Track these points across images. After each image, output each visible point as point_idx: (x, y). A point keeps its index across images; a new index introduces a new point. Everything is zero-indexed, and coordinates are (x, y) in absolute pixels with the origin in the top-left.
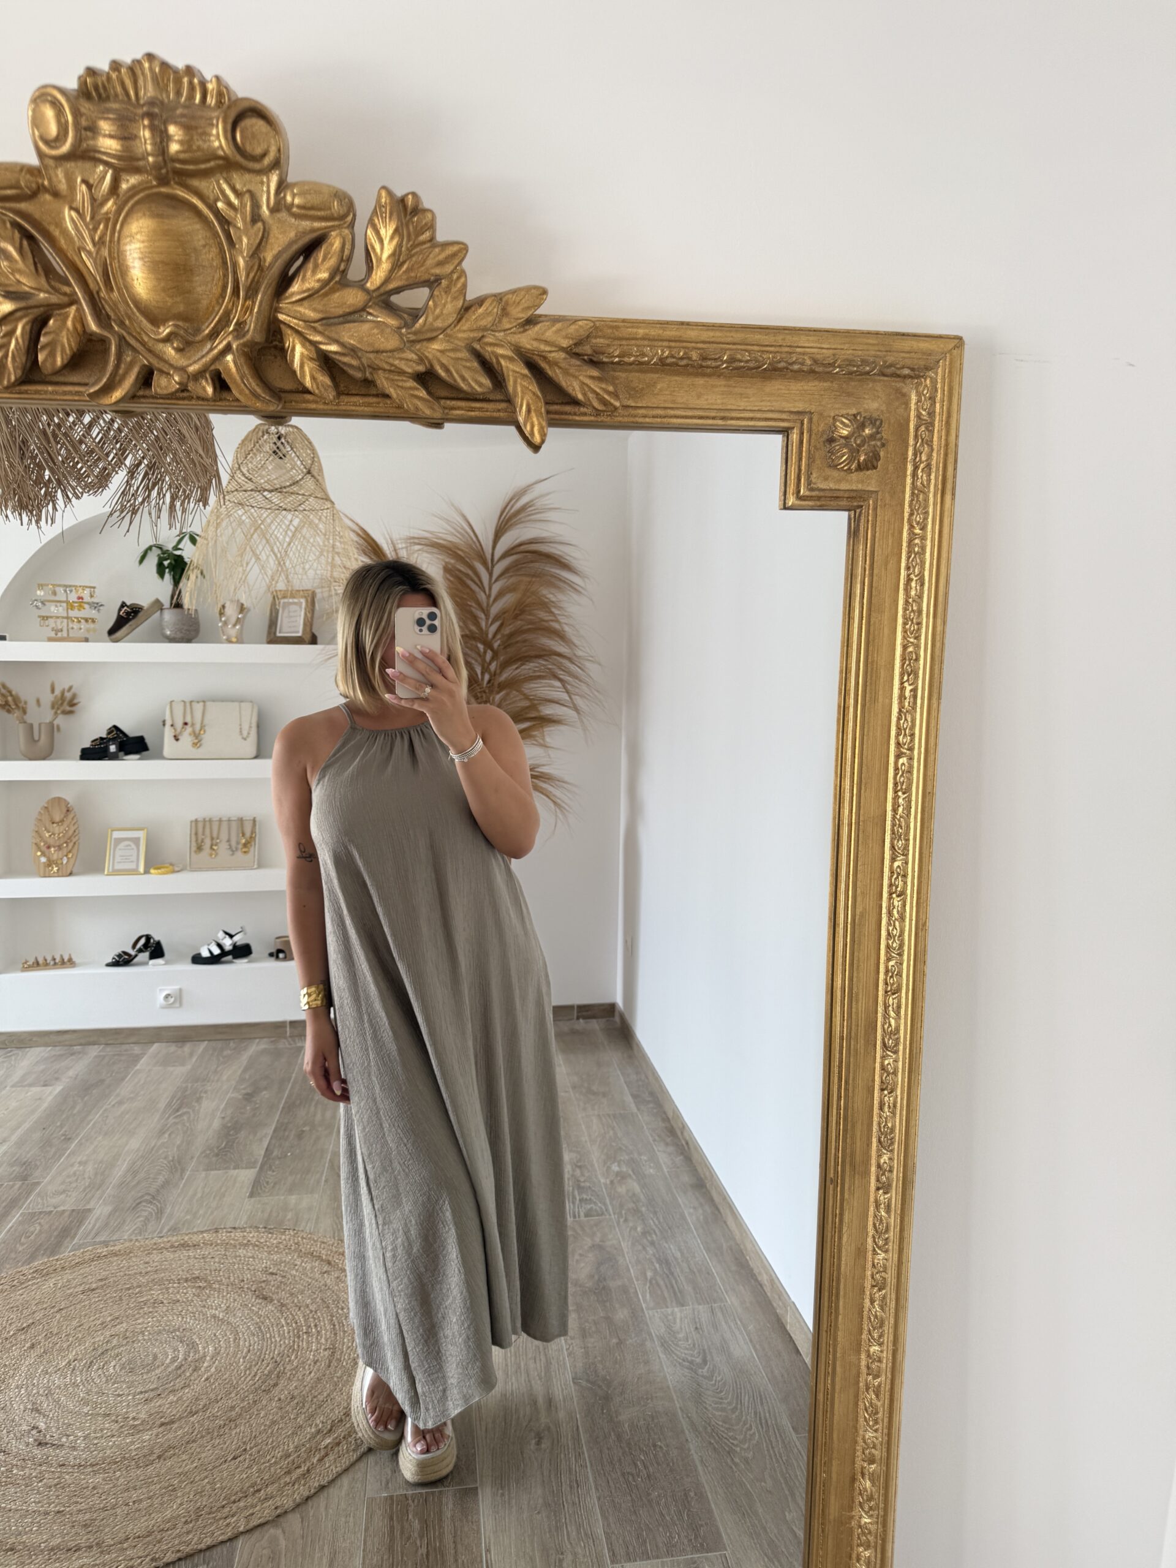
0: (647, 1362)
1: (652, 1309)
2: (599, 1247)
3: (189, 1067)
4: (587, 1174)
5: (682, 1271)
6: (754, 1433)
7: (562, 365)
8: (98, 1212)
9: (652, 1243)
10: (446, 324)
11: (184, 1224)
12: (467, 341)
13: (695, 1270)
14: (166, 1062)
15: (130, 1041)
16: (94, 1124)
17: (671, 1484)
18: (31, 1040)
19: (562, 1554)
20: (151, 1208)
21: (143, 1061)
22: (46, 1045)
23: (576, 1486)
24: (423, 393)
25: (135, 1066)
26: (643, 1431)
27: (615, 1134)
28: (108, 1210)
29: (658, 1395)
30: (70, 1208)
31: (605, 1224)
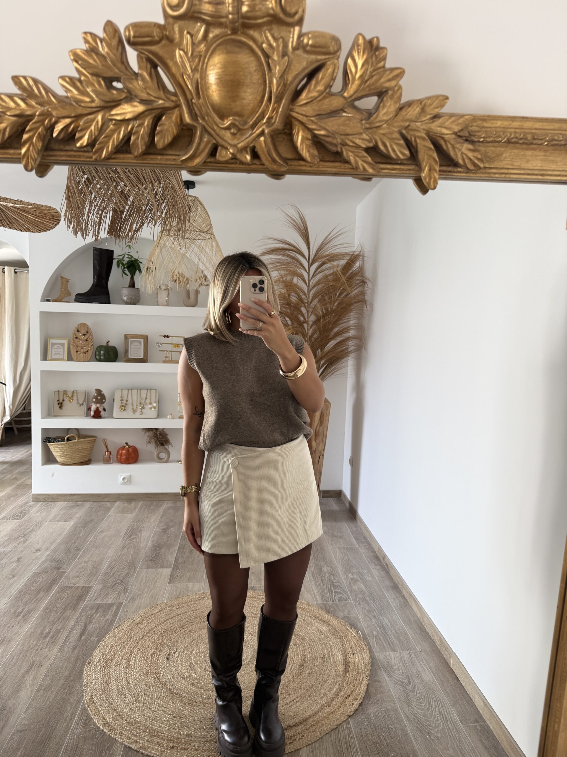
3: (134, 514)
4: (337, 579)
5: (391, 632)
6: (439, 724)
7: (452, 143)
8: (95, 588)
9: (374, 617)
10: (389, 117)
11: (137, 596)
12: (399, 128)
13: (398, 632)
14: (123, 511)
15: (105, 500)
16: (90, 542)
17: (400, 749)
18: (58, 498)
20: (121, 587)
21: (111, 511)
22: (65, 501)
23: (349, 748)
24: (369, 159)
25: (109, 513)
26: (382, 719)
27: (349, 558)
28: (100, 586)
29: (387, 699)
30: (81, 586)
31: (349, 605)
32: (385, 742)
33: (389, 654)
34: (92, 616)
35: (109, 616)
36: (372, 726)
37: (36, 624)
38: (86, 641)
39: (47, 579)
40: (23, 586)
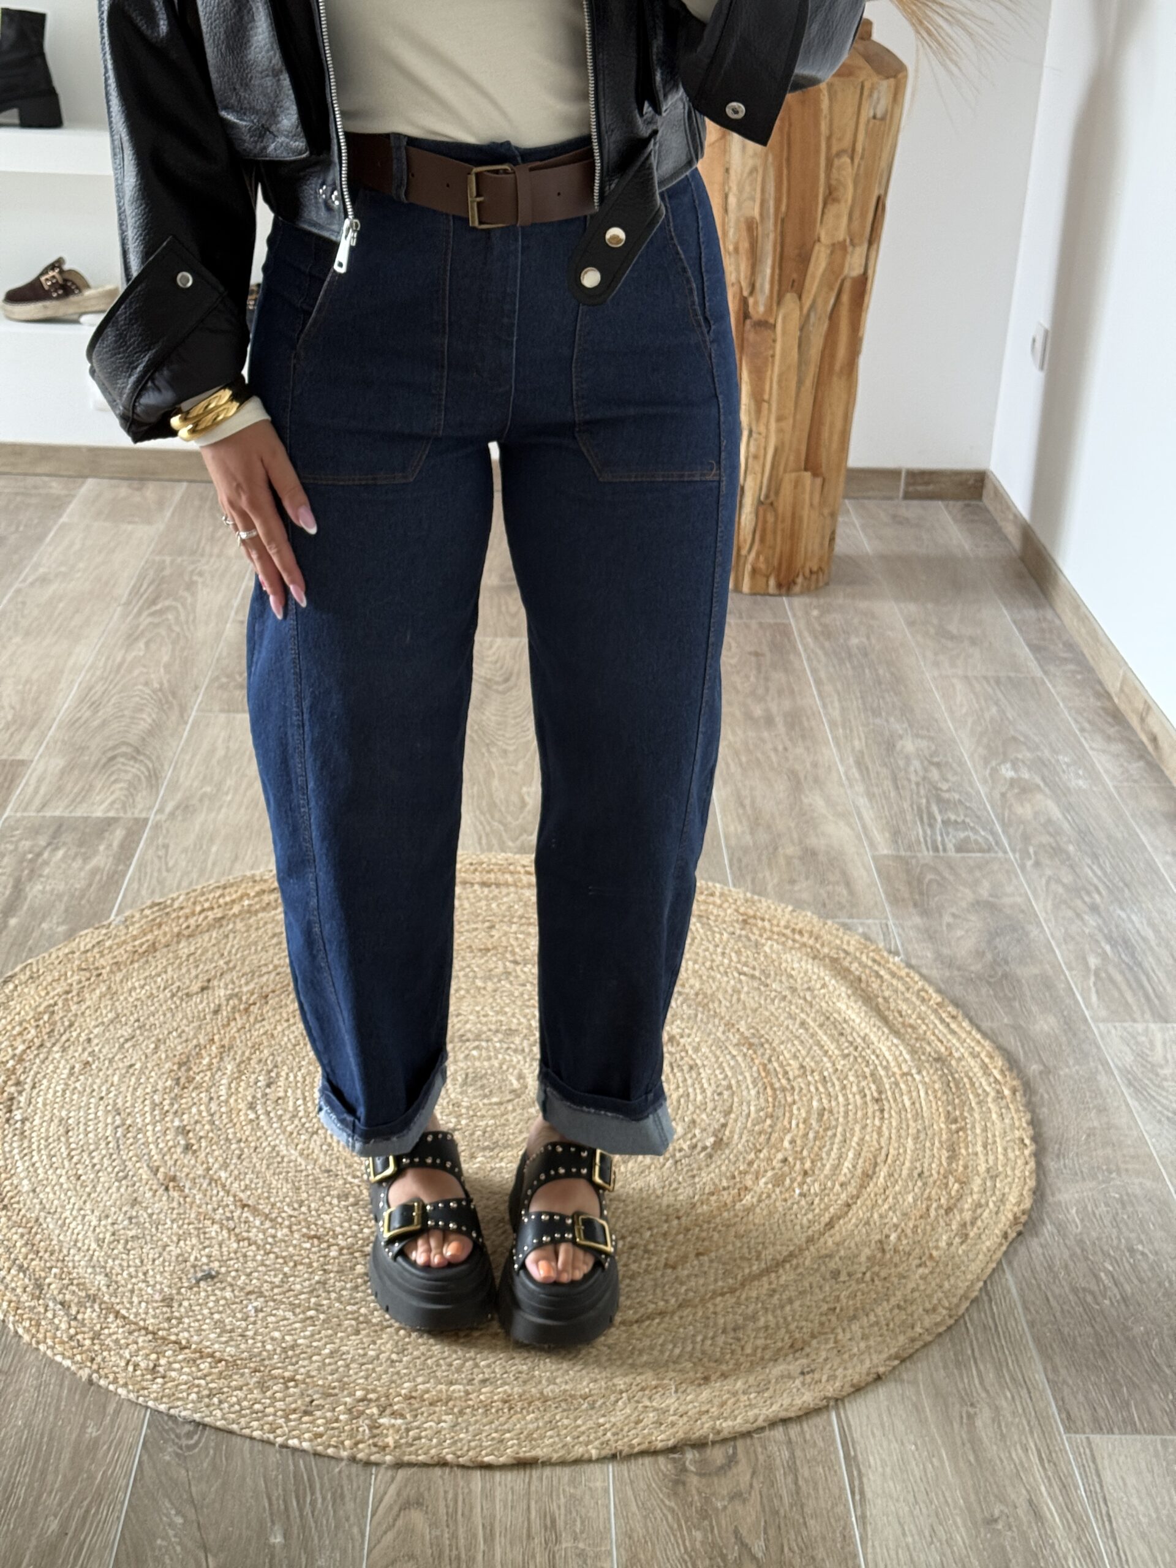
0: (1102, 1110)
1: (1103, 1021)
2: (989, 907)
3: (160, 526)
4: (952, 779)
5: (1159, 961)
8: (40, 768)
9: (1094, 909)
11: (201, 800)
14: (116, 513)
15: (39, 470)
17: (1168, 1315)
19: (972, 1405)
20: (134, 769)
21: (68, 510)
25: (60, 516)
26: (1107, 1223)
27: (1002, 712)
28: (58, 764)
29: (1130, 1166)
31: (996, 867)
32: (1116, 1291)
33: (1146, 1030)
34: (39, 854)
35: (102, 859)
36: (1071, 1242)
38: (26, 931)
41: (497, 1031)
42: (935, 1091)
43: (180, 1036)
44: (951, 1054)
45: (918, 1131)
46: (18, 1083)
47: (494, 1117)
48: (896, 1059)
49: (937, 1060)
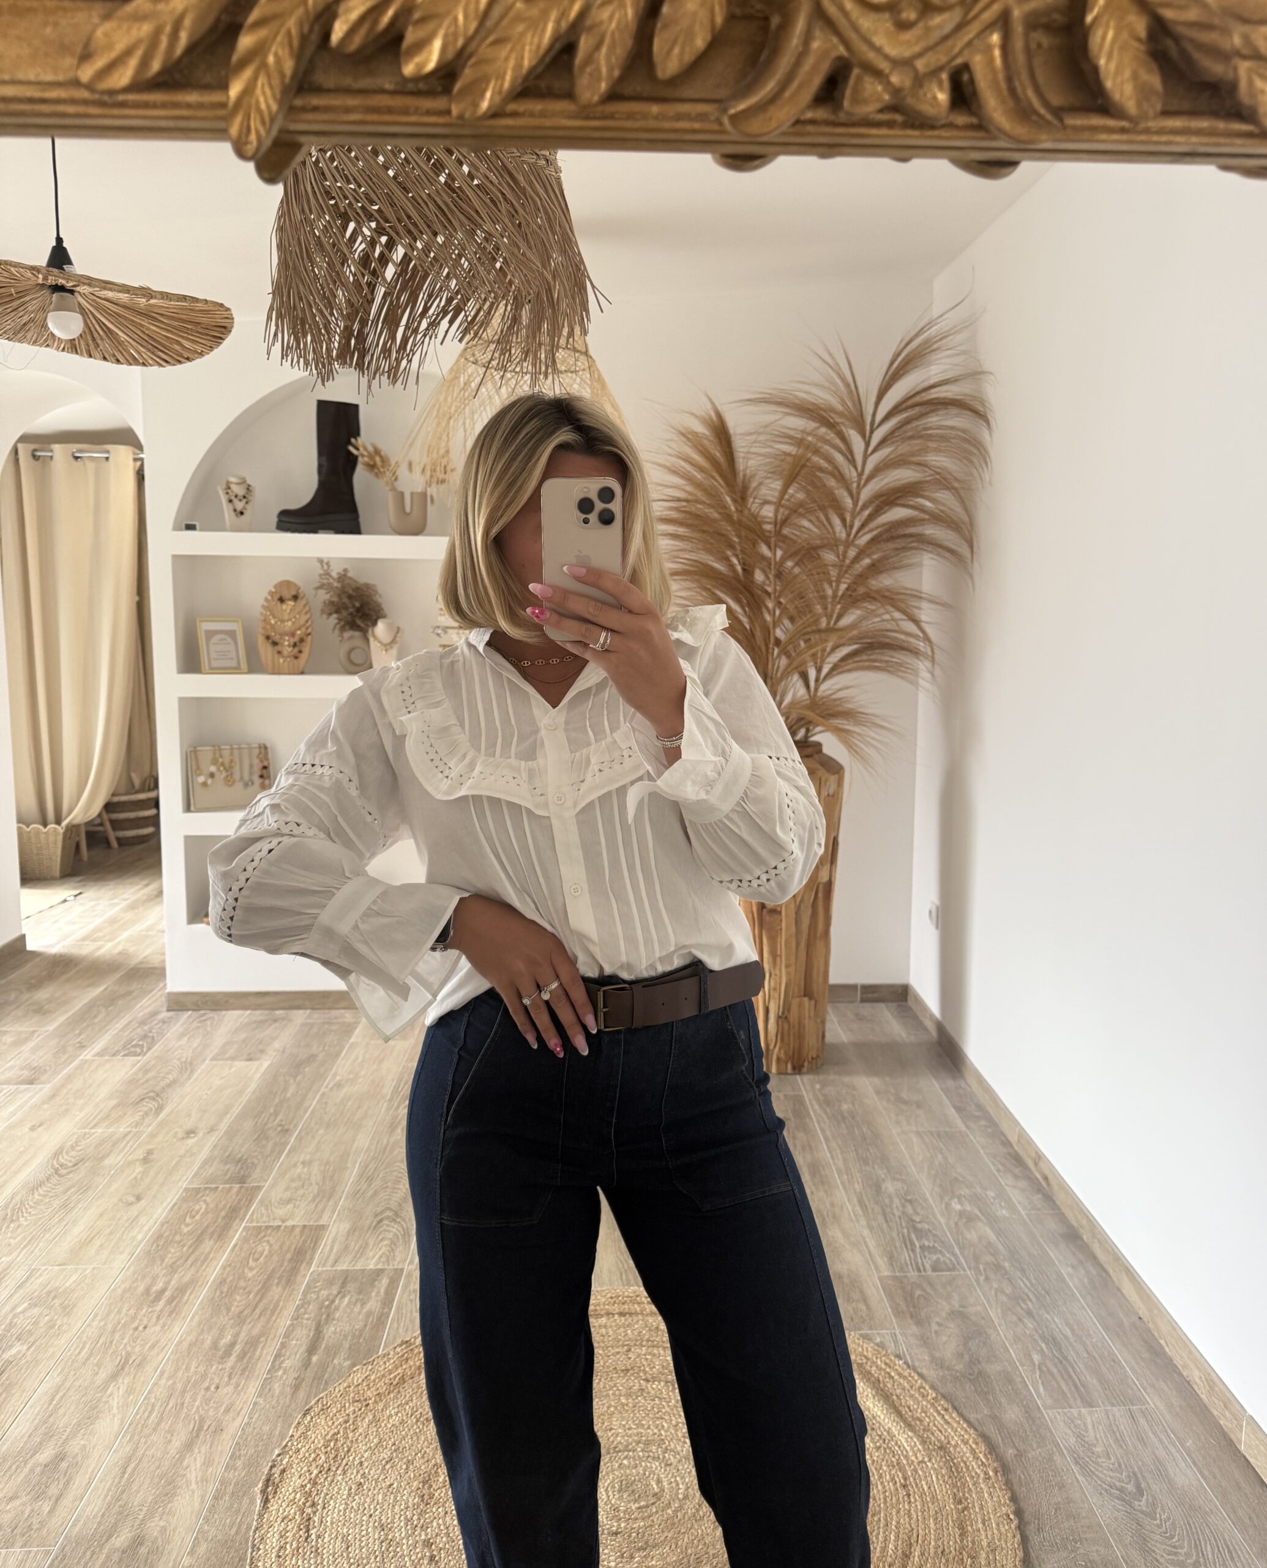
2: (960, 1315)
4: (922, 1212)
5: (1078, 1355)
8: (334, 1231)
13: (1095, 1355)
15: (337, 1009)
16: (313, 1112)
18: (226, 1002)
20: (395, 1229)
25: (350, 1038)
27: (945, 1159)
28: (345, 1226)
30: (301, 1224)
31: (960, 1283)
34: (333, 1302)
35: (373, 1304)
37: (200, 1323)
38: (323, 1366)
39: (217, 1206)
40: (162, 1225)
41: (638, 1442)
42: (943, 1476)
43: (423, 1457)
44: (949, 1443)
45: (936, 1513)
46: (313, 1505)
47: (643, 1519)
48: (912, 1449)
49: (941, 1448)
